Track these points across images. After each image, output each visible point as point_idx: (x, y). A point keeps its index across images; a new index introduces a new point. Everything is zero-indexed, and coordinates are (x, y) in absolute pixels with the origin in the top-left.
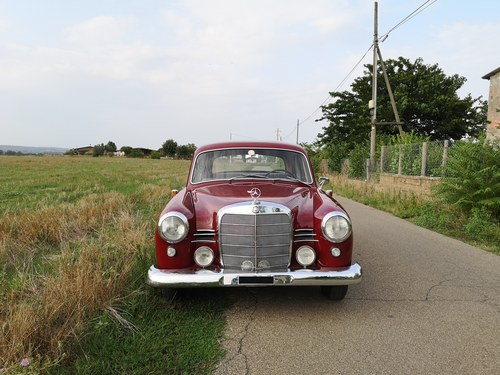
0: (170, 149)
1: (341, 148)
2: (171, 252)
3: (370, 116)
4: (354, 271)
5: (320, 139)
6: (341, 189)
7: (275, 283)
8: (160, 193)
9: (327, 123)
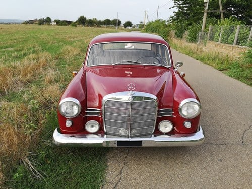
0: (82, 21)
1: (184, 24)
2: (68, 124)
3: (205, 7)
4: (199, 135)
5: (171, 19)
6: (182, 49)
7: (143, 145)
8: (73, 52)
9: (176, 10)
